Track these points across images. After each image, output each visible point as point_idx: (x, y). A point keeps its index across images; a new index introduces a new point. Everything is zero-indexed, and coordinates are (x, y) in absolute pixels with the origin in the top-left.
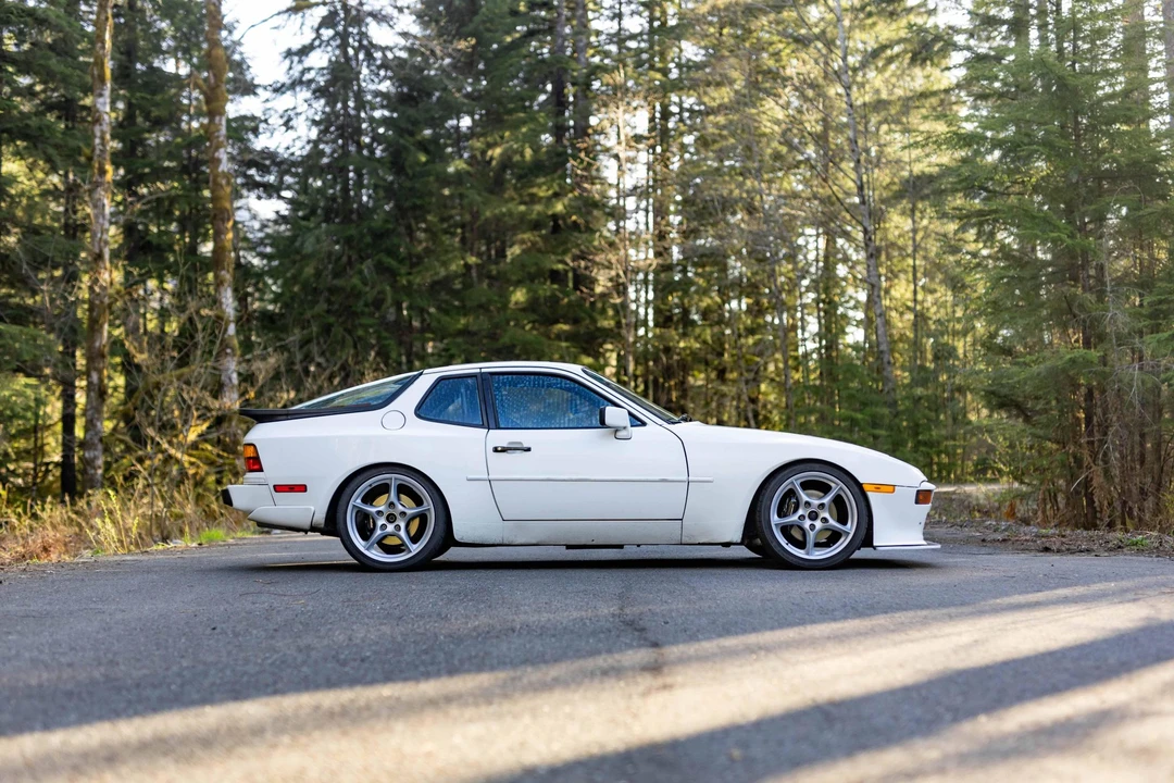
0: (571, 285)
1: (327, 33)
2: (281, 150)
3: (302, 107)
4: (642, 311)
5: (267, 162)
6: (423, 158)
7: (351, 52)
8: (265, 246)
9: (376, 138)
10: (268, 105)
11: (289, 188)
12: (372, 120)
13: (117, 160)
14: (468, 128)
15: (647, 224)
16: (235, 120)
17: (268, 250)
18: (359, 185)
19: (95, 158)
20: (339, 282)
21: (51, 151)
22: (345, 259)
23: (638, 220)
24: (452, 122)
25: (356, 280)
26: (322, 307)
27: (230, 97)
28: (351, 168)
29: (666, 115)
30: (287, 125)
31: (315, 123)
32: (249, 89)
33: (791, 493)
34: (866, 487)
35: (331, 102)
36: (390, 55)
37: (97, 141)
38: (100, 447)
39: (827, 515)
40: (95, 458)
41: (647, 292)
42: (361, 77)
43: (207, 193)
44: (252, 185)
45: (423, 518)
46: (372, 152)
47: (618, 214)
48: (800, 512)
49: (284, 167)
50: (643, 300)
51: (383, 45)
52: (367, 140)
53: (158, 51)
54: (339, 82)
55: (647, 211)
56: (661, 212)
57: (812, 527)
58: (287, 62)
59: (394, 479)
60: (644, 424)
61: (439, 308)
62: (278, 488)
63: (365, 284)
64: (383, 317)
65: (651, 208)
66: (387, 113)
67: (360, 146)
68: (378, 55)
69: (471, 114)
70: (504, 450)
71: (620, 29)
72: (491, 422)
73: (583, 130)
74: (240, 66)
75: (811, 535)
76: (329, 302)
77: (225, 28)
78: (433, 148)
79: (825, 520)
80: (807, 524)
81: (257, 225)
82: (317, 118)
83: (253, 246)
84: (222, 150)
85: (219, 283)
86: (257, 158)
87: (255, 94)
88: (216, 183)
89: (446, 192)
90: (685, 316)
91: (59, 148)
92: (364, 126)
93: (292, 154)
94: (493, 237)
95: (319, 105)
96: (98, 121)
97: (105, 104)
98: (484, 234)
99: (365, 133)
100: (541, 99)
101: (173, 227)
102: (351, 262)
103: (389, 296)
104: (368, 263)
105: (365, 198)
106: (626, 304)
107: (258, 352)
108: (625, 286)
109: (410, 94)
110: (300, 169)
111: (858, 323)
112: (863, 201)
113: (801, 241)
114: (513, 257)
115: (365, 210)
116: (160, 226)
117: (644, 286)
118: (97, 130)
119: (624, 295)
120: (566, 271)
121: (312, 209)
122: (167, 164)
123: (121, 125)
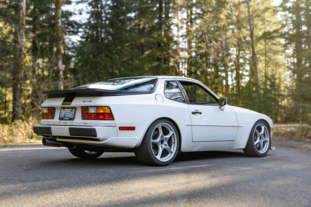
0: (163, 62)
2: (78, 21)
3: (85, 9)
4: (184, 70)
5: (74, 24)
6: (120, 24)
9: (107, 19)
10: (75, 8)
11: (80, 32)
12: (105, 13)
13: (28, 23)
16: (65, 12)
17: (74, 50)
18: (101, 32)
19: (21, 21)
20: (94, 60)
21: (9, 19)
22: (96, 53)
23: (184, 45)
24: (129, 15)
25: (99, 60)
26: (89, 67)
27: (63, 4)
28: (100, 26)
29: (191, 14)
30: (80, 14)
31: (88, 13)
32: (69, 3)
35: (93, 8)
37: (21, 15)
41: (185, 65)
44: (70, 31)
46: (106, 22)
47: (176, 43)
49: (79, 26)
50: (184, 67)
52: (104, 19)
55: (185, 42)
56: (189, 42)
61: (125, 69)
63: (102, 60)
64: (108, 71)
65: (187, 41)
66: (110, 11)
67: (102, 20)
69: (134, 12)
73: (167, 17)
76: (91, 66)
78: (123, 22)
81: (71, 43)
82: (89, 11)
83: (69, 49)
84: (60, 20)
85: (58, 59)
86: (70, 22)
87: (71, 4)
88: (58, 30)
89: (127, 35)
90: (196, 72)
91: (12, 19)
92: (103, 15)
93: (81, 22)
94: (140, 48)
95: (90, 8)
96: (22, 9)
97: (24, 4)
98: (138, 47)
99: (103, 17)
100: (155, 9)
101: (47, 43)
102: (98, 54)
103: (109, 65)
104: (103, 54)
105: (103, 36)
106: (179, 69)
107: (69, 80)
108: (179, 63)
109: (117, 5)
110: (84, 26)
111: (247, 76)
112: (252, 38)
113: (230, 52)
114: (147, 54)
115: (103, 39)
116: (43, 42)
117: (184, 63)
118: (21, 12)
119: (178, 66)
120: (161, 59)
121: (87, 38)
122: (44, 24)
123: (31, 12)
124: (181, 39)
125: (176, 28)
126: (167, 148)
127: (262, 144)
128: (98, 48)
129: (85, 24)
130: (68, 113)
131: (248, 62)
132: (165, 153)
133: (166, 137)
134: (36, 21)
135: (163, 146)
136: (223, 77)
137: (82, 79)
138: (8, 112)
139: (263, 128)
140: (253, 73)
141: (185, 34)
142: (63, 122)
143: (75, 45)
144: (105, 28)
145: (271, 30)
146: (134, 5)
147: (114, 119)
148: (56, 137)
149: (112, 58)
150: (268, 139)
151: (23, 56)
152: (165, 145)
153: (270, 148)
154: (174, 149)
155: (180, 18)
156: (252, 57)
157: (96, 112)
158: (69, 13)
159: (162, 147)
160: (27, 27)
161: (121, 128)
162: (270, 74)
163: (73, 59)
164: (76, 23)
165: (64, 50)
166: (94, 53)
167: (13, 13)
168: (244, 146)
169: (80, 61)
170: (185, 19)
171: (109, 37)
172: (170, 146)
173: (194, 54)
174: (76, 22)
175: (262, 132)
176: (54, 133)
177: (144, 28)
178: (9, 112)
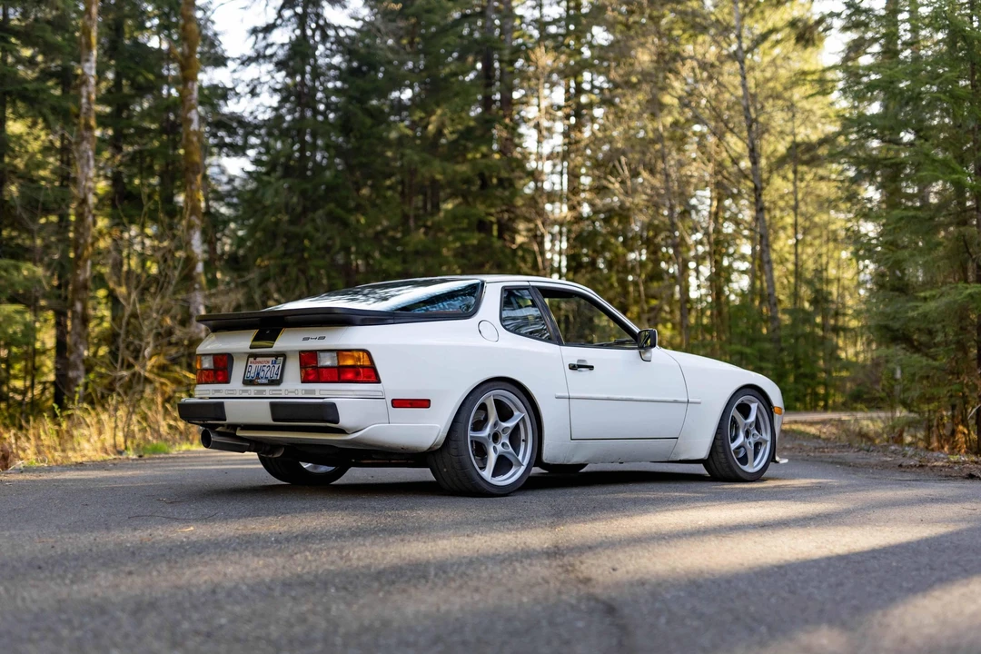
0: (495, 233)
1: (287, 13)
2: (246, 114)
3: (265, 78)
4: (556, 258)
5: (235, 125)
6: (368, 121)
7: (309, 32)
8: (233, 197)
9: (328, 106)
10: (236, 75)
11: (253, 147)
12: (325, 90)
13: (103, 121)
14: (409, 99)
15: (562, 184)
16: (208, 88)
17: (235, 200)
18: (314, 147)
19: (82, 116)
20: (293, 229)
21: (46, 111)
22: (299, 209)
23: (555, 181)
24: (395, 94)
25: (309, 228)
26: (279, 250)
27: (203, 67)
28: (308, 131)
29: (579, 91)
30: (253, 93)
31: (275, 90)
32: (220, 61)
35: (290, 75)
36: (342, 34)
37: (84, 100)
38: (82, 367)
40: (79, 377)
41: (561, 242)
42: (317, 53)
43: (182, 151)
44: (221, 145)
46: (326, 117)
47: (535, 175)
49: (250, 129)
50: (557, 248)
51: (336, 24)
52: (322, 107)
53: (142, 27)
54: (298, 55)
55: (561, 173)
56: (574, 176)
58: (253, 38)
61: (382, 254)
63: (317, 230)
64: (333, 260)
65: (565, 171)
66: (339, 84)
67: (316, 112)
68: (331, 33)
69: (411, 87)
71: (542, 16)
73: (508, 102)
74: (212, 42)
76: (286, 246)
77: (200, 8)
78: (378, 117)
81: (225, 179)
82: (278, 86)
83: (219, 197)
84: (194, 112)
85: (190, 227)
86: (224, 119)
87: (225, 65)
88: (189, 142)
89: (389, 154)
90: (593, 263)
91: (54, 110)
92: (319, 95)
93: (256, 118)
94: (429, 192)
95: (281, 76)
96: (85, 83)
97: (91, 68)
98: (421, 190)
99: (320, 101)
100: (471, 76)
101: (155, 181)
102: (305, 211)
103: (338, 241)
104: (320, 212)
105: (319, 157)
106: (542, 253)
107: (222, 287)
108: (542, 236)
109: (359, 68)
110: (263, 131)
111: (744, 272)
112: (755, 161)
113: (693, 201)
114: (447, 211)
115: (318, 168)
116: (141, 179)
117: (558, 237)
118: (84, 91)
119: (541, 244)
120: (492, 223)
121: (272, 166)
122: (147, 124)
123: (109, 91)
124: (547, 166)
125: (534, 133)
126: (509, 453)
127: (751, 449)
128: (303, 193)
129: (265, 123)
130: (267, 368)
131: (746, 232)
132: (503, 465)
133: (505, 425)
134: (124, 115)
135: (499, 447)
136: (673, 276)
137: (260, 285)
138: (40, 383)
139: (754, 407)
140: (761, 263)
141: (560, 149)
142: (252, 390)
143: (237, 183)
144: (326, 135)
145: (814, 137)
146: (410, 65)
147: (378, 381)
148: (234, 427)
149: (345, 224)
150: (767, 436)
151: (90, 219)
152: (503, 445)
153: (772, 459)
154: (525, 455)
155: (544, 104)
156: (756, 219)
157: (336, 364)
158: (219, 91)
159: (495, 448)
160: (98, 133)
161: (397, 403)
162: (810, 265)
163: (232, 225)
164: (240, 120)
165: (207, 200)
166: (294, 209)
167: (58, 92)
168: (703, 453)
169: (252, 230)
170: (559, 108)
171: (337, 160)
172: (516, 449)
173: (586, 209)
174: (242, 117)
175: (752, 418)
176: (232, 417)
177: (439, 133)
178: (45, 383)
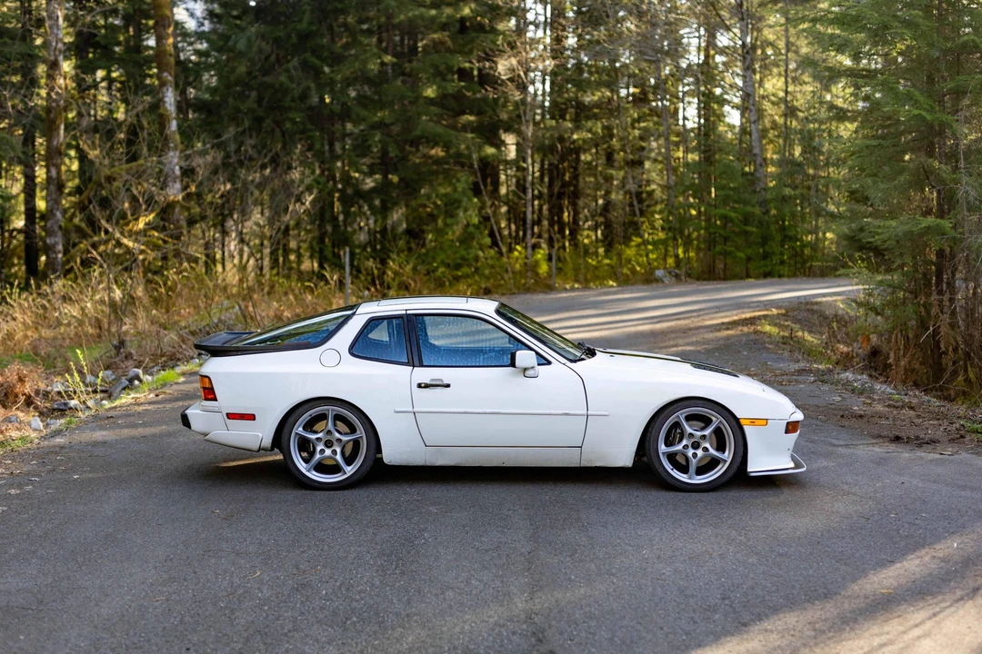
33: (677, 425)
34: (742, 422)
39: (708, 445)
45: (356, 443)
48: (684, 442)
57: (695, 455)
59: (331, 410)
60: (549, 363)
62: (230, 416)
70: (427, 386)
72: (415, 360)
75: (694, 462)
79: (706, 449)
80: (690, 452)
